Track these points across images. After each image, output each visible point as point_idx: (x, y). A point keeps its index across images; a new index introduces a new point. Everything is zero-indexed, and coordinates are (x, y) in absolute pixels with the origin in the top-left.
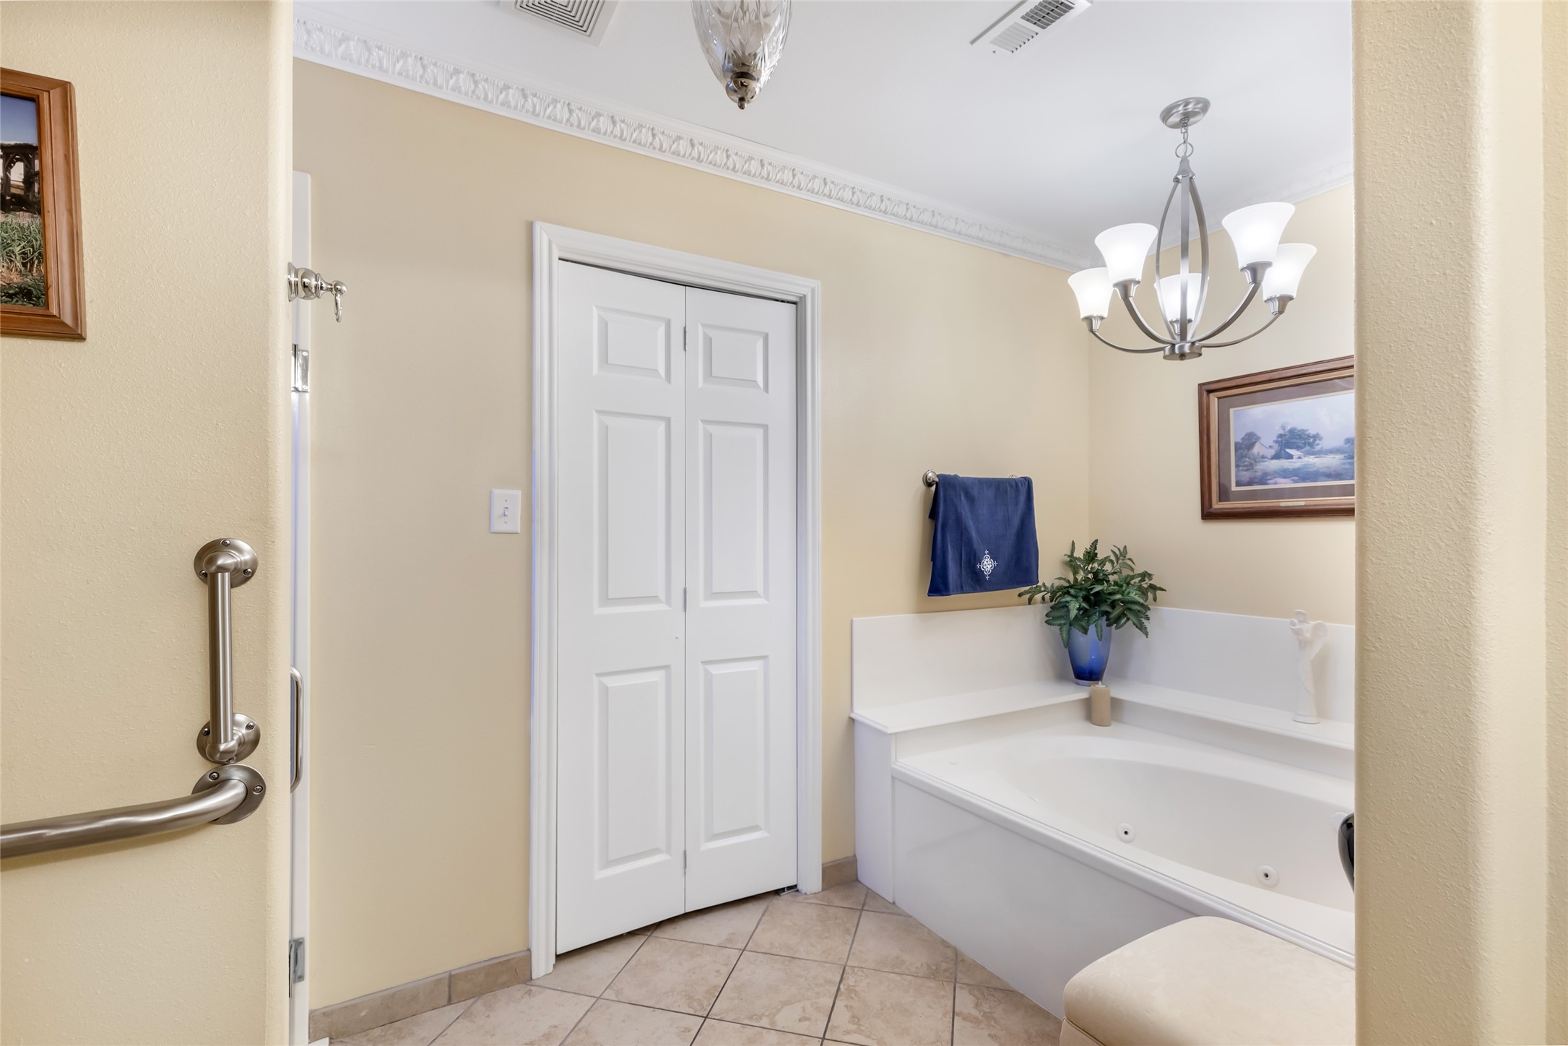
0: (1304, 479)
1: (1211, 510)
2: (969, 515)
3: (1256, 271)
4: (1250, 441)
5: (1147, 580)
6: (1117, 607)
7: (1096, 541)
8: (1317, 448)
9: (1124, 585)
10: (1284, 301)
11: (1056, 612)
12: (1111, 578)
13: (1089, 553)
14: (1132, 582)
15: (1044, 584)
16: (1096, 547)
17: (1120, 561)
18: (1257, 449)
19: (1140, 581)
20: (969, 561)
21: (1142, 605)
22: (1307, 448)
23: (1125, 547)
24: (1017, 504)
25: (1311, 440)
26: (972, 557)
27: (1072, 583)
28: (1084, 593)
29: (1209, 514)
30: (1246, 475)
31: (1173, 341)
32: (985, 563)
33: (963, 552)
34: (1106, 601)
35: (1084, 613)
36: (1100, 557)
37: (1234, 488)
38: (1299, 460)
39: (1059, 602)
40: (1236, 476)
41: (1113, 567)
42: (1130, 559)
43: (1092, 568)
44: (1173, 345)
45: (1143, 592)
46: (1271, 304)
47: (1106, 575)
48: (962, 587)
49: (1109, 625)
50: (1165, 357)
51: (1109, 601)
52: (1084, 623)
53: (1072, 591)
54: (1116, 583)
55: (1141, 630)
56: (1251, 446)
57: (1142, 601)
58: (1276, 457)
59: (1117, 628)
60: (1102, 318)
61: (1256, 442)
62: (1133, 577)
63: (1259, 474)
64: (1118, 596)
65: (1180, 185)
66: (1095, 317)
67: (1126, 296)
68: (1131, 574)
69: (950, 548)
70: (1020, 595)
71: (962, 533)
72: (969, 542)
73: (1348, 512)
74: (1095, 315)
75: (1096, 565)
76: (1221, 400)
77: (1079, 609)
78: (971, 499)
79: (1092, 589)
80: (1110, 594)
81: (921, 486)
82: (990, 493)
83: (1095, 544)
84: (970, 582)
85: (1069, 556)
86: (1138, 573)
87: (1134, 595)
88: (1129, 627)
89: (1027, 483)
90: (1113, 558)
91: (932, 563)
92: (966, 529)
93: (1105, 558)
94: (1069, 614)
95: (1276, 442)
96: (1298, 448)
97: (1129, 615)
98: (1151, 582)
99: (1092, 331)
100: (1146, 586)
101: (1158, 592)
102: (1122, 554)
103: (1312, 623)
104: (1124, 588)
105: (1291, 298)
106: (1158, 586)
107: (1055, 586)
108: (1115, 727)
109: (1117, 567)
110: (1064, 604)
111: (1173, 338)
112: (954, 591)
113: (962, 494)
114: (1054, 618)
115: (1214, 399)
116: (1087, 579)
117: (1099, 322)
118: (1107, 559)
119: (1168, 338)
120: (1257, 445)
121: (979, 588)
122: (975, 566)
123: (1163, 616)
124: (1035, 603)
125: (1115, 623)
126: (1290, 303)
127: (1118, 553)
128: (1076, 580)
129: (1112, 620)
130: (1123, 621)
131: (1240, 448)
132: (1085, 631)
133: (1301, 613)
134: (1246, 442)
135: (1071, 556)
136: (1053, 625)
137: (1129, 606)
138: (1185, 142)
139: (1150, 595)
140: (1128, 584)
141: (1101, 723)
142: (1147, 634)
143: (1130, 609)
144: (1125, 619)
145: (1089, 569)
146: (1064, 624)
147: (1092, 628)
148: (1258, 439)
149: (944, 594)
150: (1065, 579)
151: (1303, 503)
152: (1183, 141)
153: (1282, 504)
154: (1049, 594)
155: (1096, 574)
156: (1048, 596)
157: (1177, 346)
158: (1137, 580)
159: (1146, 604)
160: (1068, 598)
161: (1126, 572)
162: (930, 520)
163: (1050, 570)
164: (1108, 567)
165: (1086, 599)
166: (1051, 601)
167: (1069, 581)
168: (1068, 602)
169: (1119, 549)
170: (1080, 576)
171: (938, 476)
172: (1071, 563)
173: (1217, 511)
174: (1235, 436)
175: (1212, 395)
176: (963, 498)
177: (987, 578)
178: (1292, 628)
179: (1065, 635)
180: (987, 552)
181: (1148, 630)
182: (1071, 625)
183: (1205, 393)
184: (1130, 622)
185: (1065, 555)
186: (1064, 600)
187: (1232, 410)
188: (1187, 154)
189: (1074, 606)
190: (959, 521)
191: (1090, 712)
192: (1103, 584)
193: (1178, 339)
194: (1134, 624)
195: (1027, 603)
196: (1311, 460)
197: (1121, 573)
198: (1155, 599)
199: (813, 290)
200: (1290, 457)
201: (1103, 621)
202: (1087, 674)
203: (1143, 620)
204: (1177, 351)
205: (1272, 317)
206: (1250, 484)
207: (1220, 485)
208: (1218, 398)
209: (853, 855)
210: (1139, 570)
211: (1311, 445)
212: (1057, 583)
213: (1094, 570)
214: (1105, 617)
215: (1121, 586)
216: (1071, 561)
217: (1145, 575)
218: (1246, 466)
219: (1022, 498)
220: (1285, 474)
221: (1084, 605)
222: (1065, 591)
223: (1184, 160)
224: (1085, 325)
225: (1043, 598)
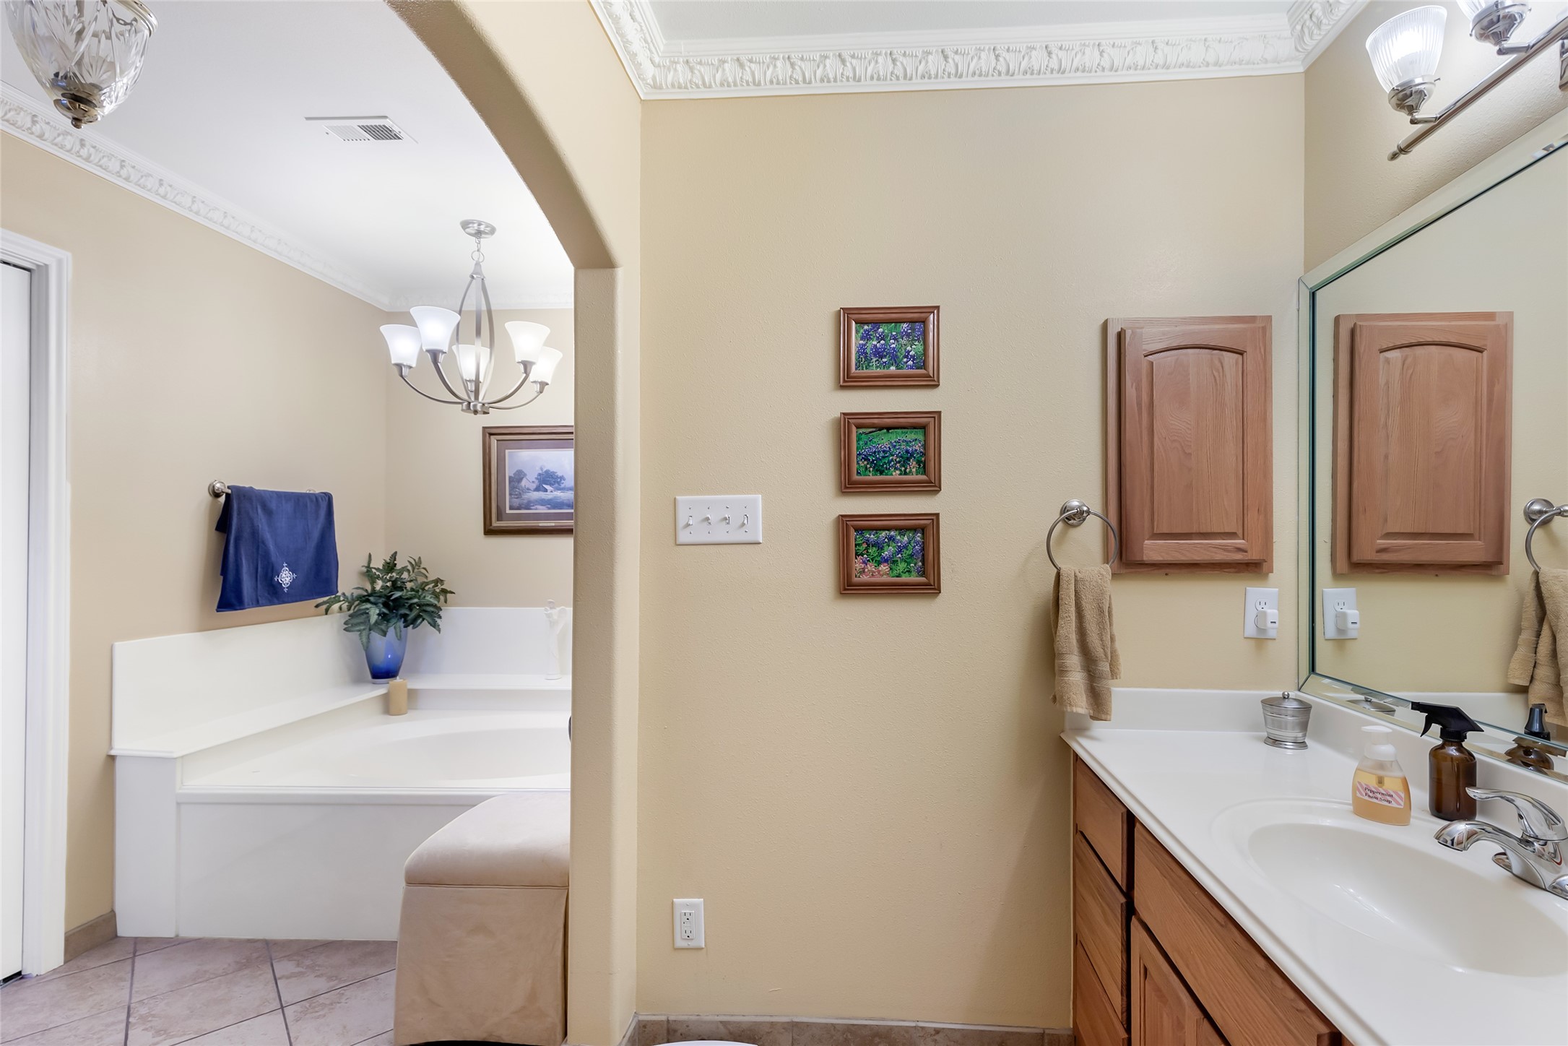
0: (554, 508)
1: (491, 527)
2: (266, 528)
3: (527, 366)
4: (519, 477)
5: (439, 585)
6: (414, 610)
7: (396, 553)
8: (562, 486)
9: (420, 590)
10: (543, 385)
11: (355, 621)
12: (409, 585)
13: (389, 563)
14: (426, 588)
15: (344, 594)
16: (395, 558)
17: (416, 570)
18: (524, 483)
19: (434, 587)
20: (266, 574)
21: (435, 606)
22: (556, 485)
23: (420, 558)
24: (317, 518)
25: (559, 480)
26: (270, 570)
27: (369, 591)
28: (384, 599)
29: (489, 531)
30: (516, 502)
31: (470, 401)
32: (284, 575)
33: (259, 562)
34: (404, 605)
35: (383, 616)
36: (398, 567)
37: (508, 511)
38: (551, 493)
39: (359, 610)
40: (510, 502)
41: (409, 575)
42: (425, 569)
43: (391, 577)
44: (469, 403)
45: (437, 596)
46: (535, 385)
47: (404, 582)
48: (258, 601)
49: (405, 627)
50: (463, 410)
51: (407, 605)
52: (383, 627)
53: (372, 599)
54: (412, 590)
55: (434, 627)
56: (520, 480)
57: (436, 602)
58: (537, 489)
59: (414, 628)
60: (410, 367)
61: (523, 478)
62: (427, 584)
63: (525, 501)
64: (416, 600)
65: (474, 280)
66: (404, 366)
67: (435, 361)
68: (426, 580)
69: (244, 561)
70: (317, 606)
71: (258, 546)
72: (266, 555)
73: (567, 531)
74: (405, 364)
75: (394, 574)
76: (499, 442)
77: (379, 615)
78: (268, 512)
79: (392, 595)
80: (408, 599)
81: (207, 498)
82: (288, 507)
83: (394, 556)
84: (266, 594)
85: (366, 567)
86: (432, 579)
87: (429, 598)
88: (425, 626)
89: (327, 499)
90: (410, 568)
91: (222, 577)
92: (263, 543)
93: (403, 568)
94: (369, 621)
95: (537, 479)
96: (551, 485)
97: (425, 616)
98: (443, 587)
99: (402, 376)
100: (438, 591)
101: (449, 595)
102: (417, 564)
103: (558, 609)
104: (420, 593)
105: (547, 384)
106: (449, 590)
107: (355, 595)
108: (411, 714)
109: (413, 575)
110: (363, 611)
111: (469, 398)
112: (249, 605)
113: (259, 507)
114: (353, 625)
115: (494, 440)
116: (384, 588)
117: (408, 370)
118: (405, 569)
119: (466, 398)
120: (524, 479)
121: (276, 601)
122: (272, 579)
123: (451, 615)
124: (332, 613)
125: (412, 624)
126: (546, 387)
127: (413, 563)
128: (373, 588)
129: (409, 622)
130: (419, 621)
131: (513, 481)
132: (384, 634)
133: (551, 602)
134: (517, 477)
135: (368, 567)
136: (353, 631)
137: (424, 608)
138: (478, 251)
139: (442, 598)
140: (423, 589)
141: (399, 713)
142: (439, 631)
143: (425, 611)
144: (421, 619)
145: (388, 578)
146: (364, 629)
147: (391, 631)
148: (525, 475)
149: (238, 608)
150: (362, 589)
151: (553, 524)
152: (477, 249)
153: (540, 525)
154: (347, 604)
155: (394, 582)
156: (345, 606)
157: (472, 404)
158: (431, 586)
159: (438, 605)
160: (368, 606)
161: (421, 580)
162: (217, 532)
163: (348, 581)
164: (405, 575)
165: (386, 605)
166: (349, 610)
167: (366, 591)
168: (368, 609)
169: (415, 560)
170: (379, 585)
171: (229, 487)
172: (369, 574)
173: (496, 528)
174: (509, 472)
175: (492, 437)
176: (259, 511)
177: (286, 590)
178: (546, 614)
179: (364, 640)
180: (285, 565)
181: (440, 627)
182: (370, 630)
183: (487, 435)
184: (425, 622)
185: (363, 566)
186: (364, 607)
187: (507, 451)
188: (480, 261)
189: (374, 613)
190: (255, 533)
191: (388, 707)
192: (403, 590)
193: (473, 399)
194: (429, 623)
195: (324, 613)
196: (558, 494)
197: (416, 580)
198: (446, 602)
199: (60, 262)
200: (546, 490)
201: (401, 624)
202: (382, 673)
203: (437, 619)
204: (472, 408)
205: (536, 394)
206: (519, 508)
207: (498, 507)
208: (497, 440)
209: (110, 910)
210: (432, 577)
211: (559, 483)
212: (357, 593)
213: (393, 579)
214: (403, 619)
215: (418, 591)
216: (368, 571)
217: (438, 581)
218: (516, 495)
219: (323, 512)
220: (543, 502)
221: (385, 610)
222: (364, 599)
223: (478, 264)
224: (396, 370)
225: (340, 608)
